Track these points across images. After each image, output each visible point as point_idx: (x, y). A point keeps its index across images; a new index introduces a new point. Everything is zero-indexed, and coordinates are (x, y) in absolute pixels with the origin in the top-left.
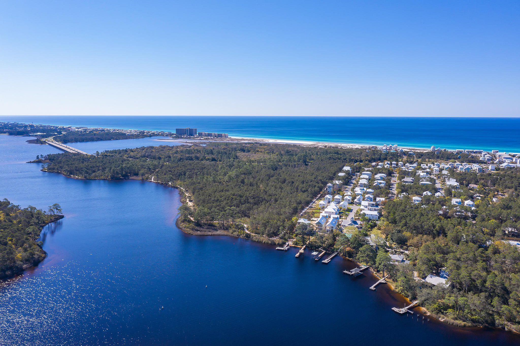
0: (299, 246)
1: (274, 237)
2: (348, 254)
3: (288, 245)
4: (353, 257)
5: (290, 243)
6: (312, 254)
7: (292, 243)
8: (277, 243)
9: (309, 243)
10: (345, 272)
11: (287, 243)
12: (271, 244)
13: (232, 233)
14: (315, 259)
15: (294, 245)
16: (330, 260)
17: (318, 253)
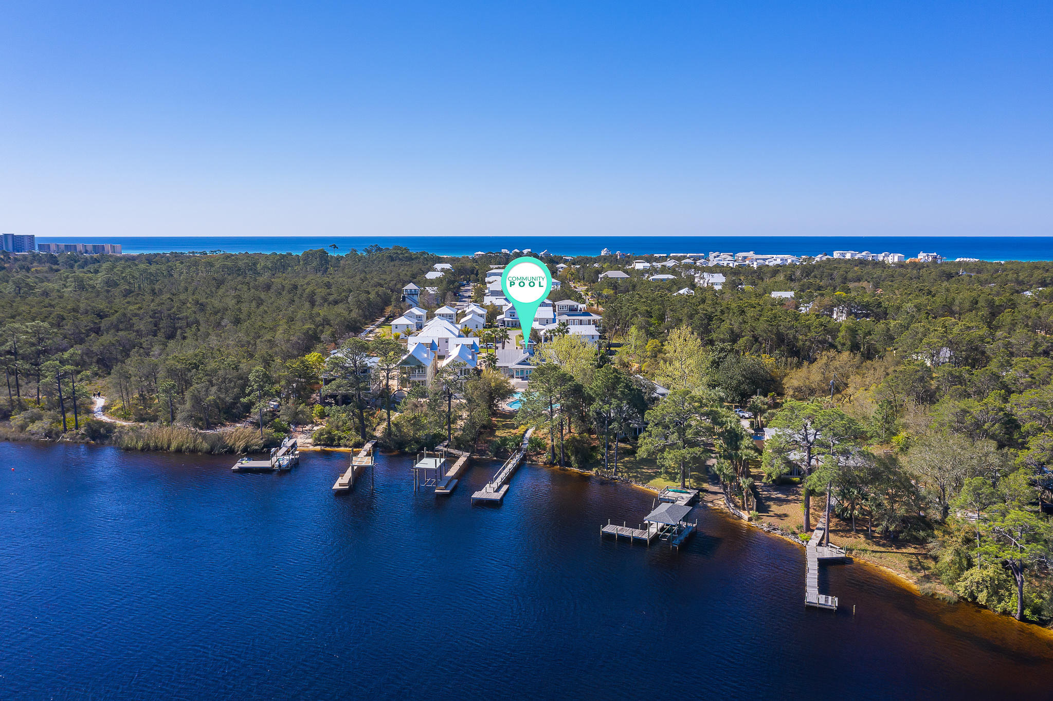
0: (342, 449)
1: (223, 425)
2: (577, 452)
3: (294, 446)
4: (597, 463)
5: (303, 441)
6: (418, 465)
7: (310, 441)
8: (241, 444)
9: (388, 433)
10: (610, 529)
11: (288, 443)
12: (210, 452)
13: (23, 428)
14: (435, 488)
15: (318, 448)
16: (505, 487)
17: (443, 460)
